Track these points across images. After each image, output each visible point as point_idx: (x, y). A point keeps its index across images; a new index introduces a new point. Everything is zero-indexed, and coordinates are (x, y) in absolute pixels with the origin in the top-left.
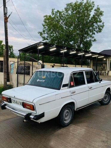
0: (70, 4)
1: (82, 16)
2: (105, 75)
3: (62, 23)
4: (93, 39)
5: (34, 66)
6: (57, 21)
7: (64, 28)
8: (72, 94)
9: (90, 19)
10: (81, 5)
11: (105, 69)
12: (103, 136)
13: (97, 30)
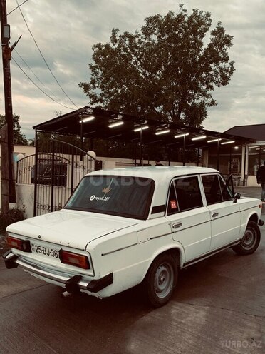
0: (155, 17)
1: (182, 47)
2: (238, 185)
3: (136, 63)
4: (209, 101)
5: (76, 165)
6: (124, 56)
7: (141, 75)
8: (175, 230)
9: (201, 53)
10: (180, 21)
11: (239, 171)
12: (251, 328)
13: (217, 79)
